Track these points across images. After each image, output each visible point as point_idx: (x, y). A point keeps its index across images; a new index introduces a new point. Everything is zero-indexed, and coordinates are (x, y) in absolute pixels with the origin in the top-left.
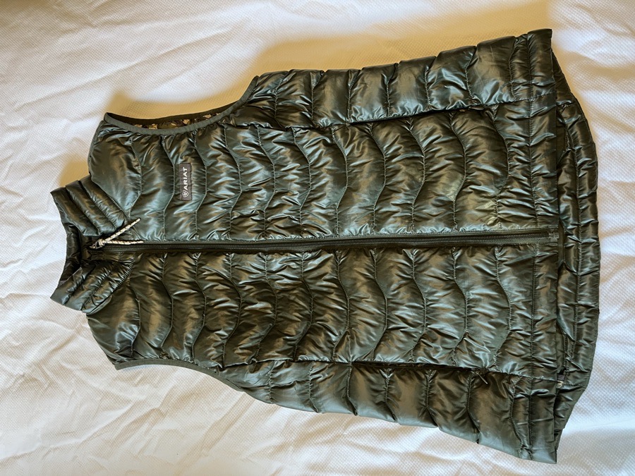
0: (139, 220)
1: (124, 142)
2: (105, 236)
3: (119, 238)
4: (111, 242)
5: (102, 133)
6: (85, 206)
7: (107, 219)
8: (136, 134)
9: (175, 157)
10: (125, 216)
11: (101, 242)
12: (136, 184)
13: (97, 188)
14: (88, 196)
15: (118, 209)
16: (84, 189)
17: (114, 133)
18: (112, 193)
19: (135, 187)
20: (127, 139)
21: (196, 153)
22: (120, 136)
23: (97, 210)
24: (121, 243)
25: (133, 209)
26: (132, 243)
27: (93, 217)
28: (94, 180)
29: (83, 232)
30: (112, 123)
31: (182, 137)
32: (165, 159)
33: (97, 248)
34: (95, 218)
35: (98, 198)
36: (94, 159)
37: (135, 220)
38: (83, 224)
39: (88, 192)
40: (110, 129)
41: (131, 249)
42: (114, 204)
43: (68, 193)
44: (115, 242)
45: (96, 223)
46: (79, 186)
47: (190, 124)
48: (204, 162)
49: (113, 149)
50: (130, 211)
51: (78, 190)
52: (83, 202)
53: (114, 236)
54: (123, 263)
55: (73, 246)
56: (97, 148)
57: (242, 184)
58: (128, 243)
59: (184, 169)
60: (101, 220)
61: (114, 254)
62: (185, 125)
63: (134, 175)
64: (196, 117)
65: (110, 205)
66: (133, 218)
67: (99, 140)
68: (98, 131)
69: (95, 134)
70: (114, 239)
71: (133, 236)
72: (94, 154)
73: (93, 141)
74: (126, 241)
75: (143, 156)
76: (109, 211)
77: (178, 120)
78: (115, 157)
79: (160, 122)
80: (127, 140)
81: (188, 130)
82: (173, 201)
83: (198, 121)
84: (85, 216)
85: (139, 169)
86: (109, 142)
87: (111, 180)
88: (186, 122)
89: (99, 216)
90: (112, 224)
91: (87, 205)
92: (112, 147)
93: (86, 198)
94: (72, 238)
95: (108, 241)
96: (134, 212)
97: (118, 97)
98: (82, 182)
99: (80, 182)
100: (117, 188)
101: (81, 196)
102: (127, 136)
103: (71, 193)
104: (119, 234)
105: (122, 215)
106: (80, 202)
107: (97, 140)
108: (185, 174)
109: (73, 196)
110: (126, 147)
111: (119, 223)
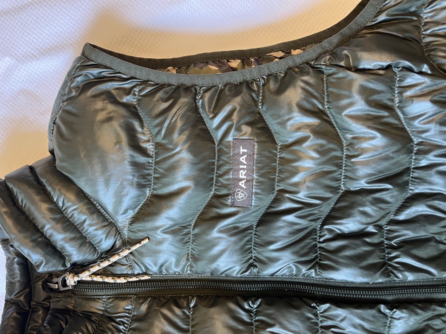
0: (147, 240)
1: (121, 98)
2: (78, 268)
3: (104, 272)
4: (89, 279)
5: (79, 79)
6: (44, 217)
7: (85, 238)
8: (145, 83)
9: (225, 127)
10: (118, 232)
11: (71, 280)
12: (144, 177)
13: (67, 182)
14: (48, 198)
15: (105, 219)
16: (40, 183)
17: (101, 80)
18: (96, 192)
19: (143, 182)
20: (128, 92)
21: (261, 119)
22: (116, 84)
23: (68, 224)
24: (109, 280)
25: (135, 220)
26: (130, 280)
27: (59, 237)
28: (62, 167)
29: (39, 266)
30: (99, 61)
31: (236, 89)
32: (202, 130)
33: (62, 289)
34: (63, 239)
35: (69, 201)
36: (63, 129)
37: (139, 241)
38: (40, 250)
39: (49, 189)
40: (95, 71)
41: (127, 291)
42: (99, 211)
43: (10, 192)
44: (98, 279)
45: (63, 248)
46: (31, 178)
47: (243, 67)
48: (275, 136)
49: (103, 110)
50: (127, 223)
51: (30, 185)
52: (39, 209)
53: (95, 269)
54: (111, 319)
55: (18, 279)
56: (69, 108)
57: (346, 177)
58: (122, 280)
59: (242, 150)
60: (73, 243)
61: (94, 300)
62: (234, 69)
63: (142, 159)
64: (253, 56)
65: (92, 213)
66: (134, 236)
67: (74, 94)
68: (71, 77)
69: (66, 82)
70: (95, 274)
71: (131, 267)
72: (61, 118)
73: (61, 95)
74: (119, 276)
75: (161, 124)
76: (91, 225)
77: (220, 59)
78: (106, 125)
79: (182, 64)
80: (128, 94)
81: (249, 78)
82: (210, 205)
83: (258, 62)
84: (42, 235)
85: (150, 147)
86: (95, 96)
87: (98, 168)
88: (235, 63)
89: (69, 235)
90: (93, 247)
91: (49, 215)
92: (99, 104)
93: (44, 201)
94: (16, 266)
95: (85, 276)
96: (136, 226)
97: (104, 19)
98: (38, 170)
99: (31, 168)
100: (107, 183)
101: (37, 198)
102: (127, 85)
103: (15, 190)
104: (106, 264)
105: (113, 232)
106: (33, 209)
107: (70, 92)
108: (243, 159)
109: (20, 197)
110: (126, 106)
111: (106, 244)
